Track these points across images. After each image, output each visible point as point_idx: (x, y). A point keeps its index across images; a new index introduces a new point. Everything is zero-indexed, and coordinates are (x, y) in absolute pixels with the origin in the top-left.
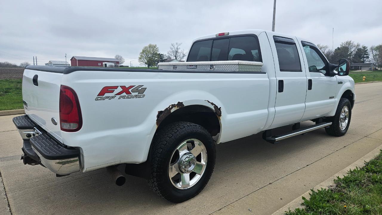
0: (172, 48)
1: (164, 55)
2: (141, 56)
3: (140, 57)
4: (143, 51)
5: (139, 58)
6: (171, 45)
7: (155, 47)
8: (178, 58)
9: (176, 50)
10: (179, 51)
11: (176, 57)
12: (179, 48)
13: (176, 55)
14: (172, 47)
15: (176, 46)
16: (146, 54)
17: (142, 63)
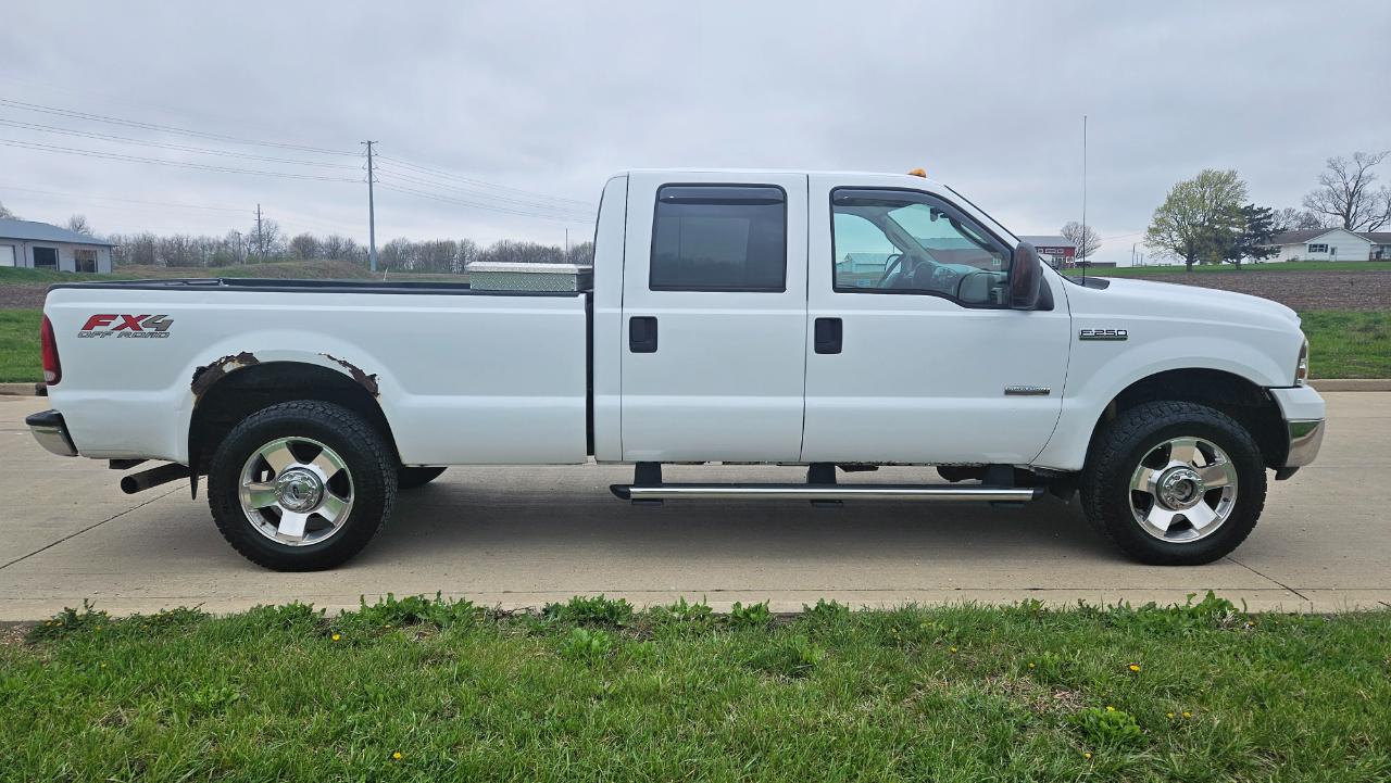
0: (1331, 176)
1: (1270, 212)
2: (1161, 222)
3: (1155, 226)
4: (1170, 200)
5: (1151, 230)
6: (1327, 164)
7: (1227, 181)
8: (1358, 223)
9: (1352, 185)
10: (1369, 188)
11: (1346, 217)
12: (1370, 178)
13: (1349, 211)
14: (1331, 173)
15: (1351, 171)
16: (1184, 214)
17: (1162, 248)
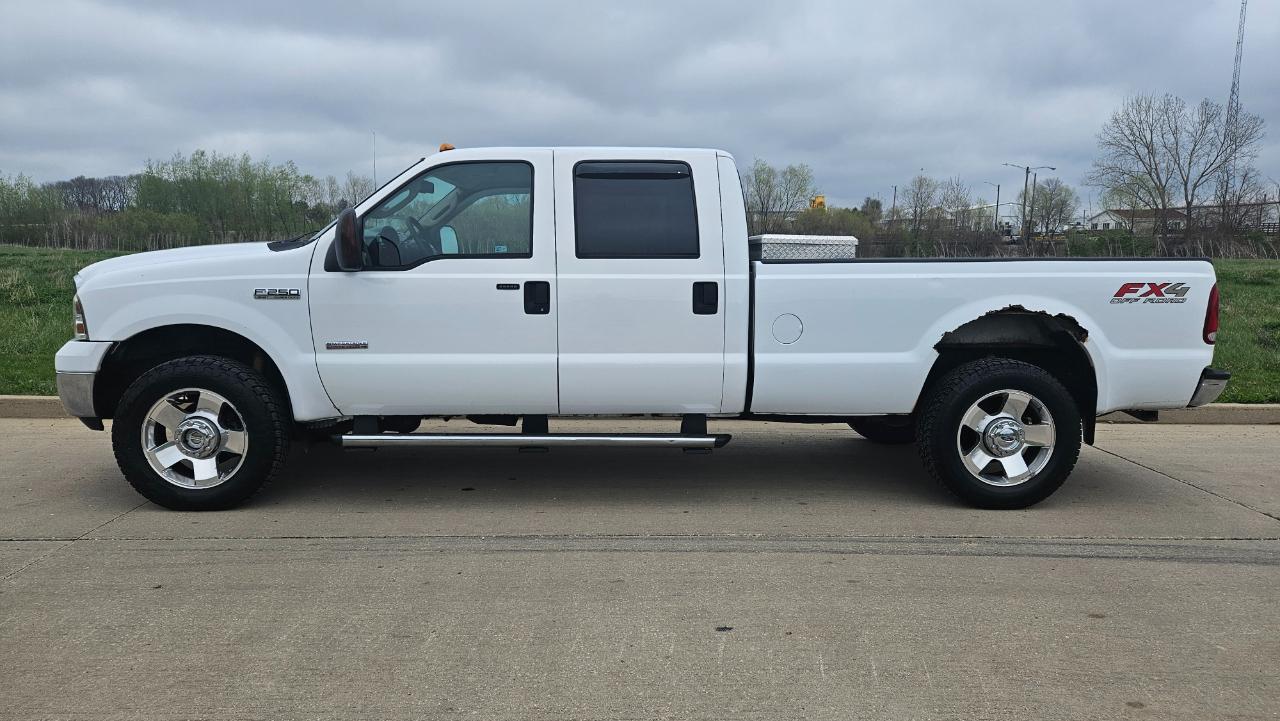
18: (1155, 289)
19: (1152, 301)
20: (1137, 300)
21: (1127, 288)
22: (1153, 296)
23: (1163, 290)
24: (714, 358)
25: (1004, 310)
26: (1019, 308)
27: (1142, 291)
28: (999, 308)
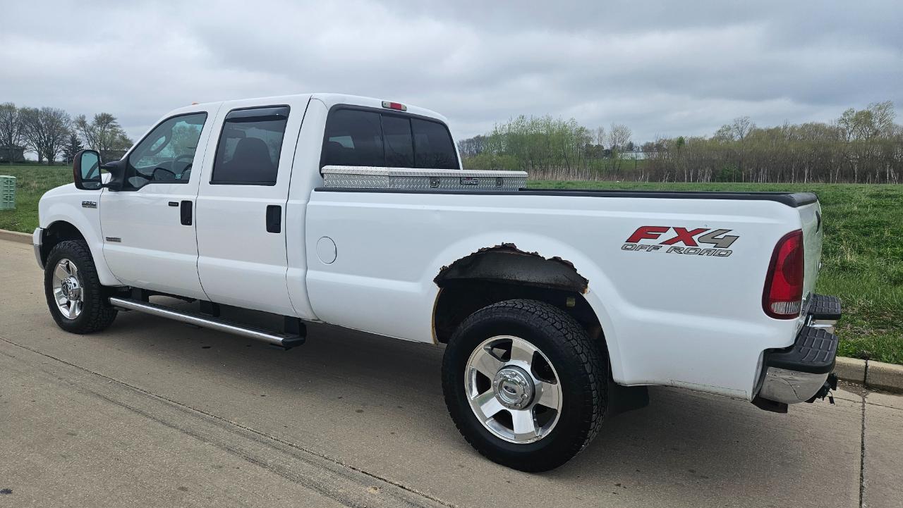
18: (684, 235)
19: (678, 250)
20: (656, 248)
21: (644, 232)
22: (681, 244)
23: (695, 238)
24: (280, 270)
25: (496, 248)
26: (511, 247)
27: (664, 237)
28: (492, 246)
